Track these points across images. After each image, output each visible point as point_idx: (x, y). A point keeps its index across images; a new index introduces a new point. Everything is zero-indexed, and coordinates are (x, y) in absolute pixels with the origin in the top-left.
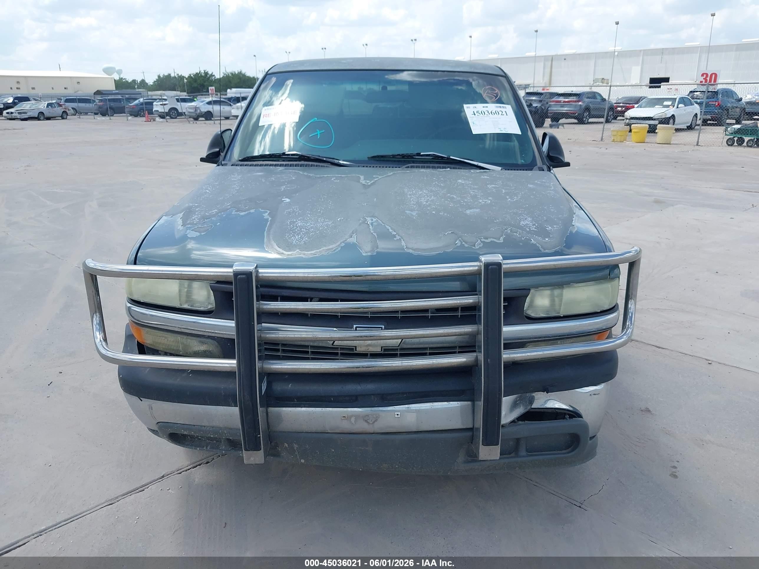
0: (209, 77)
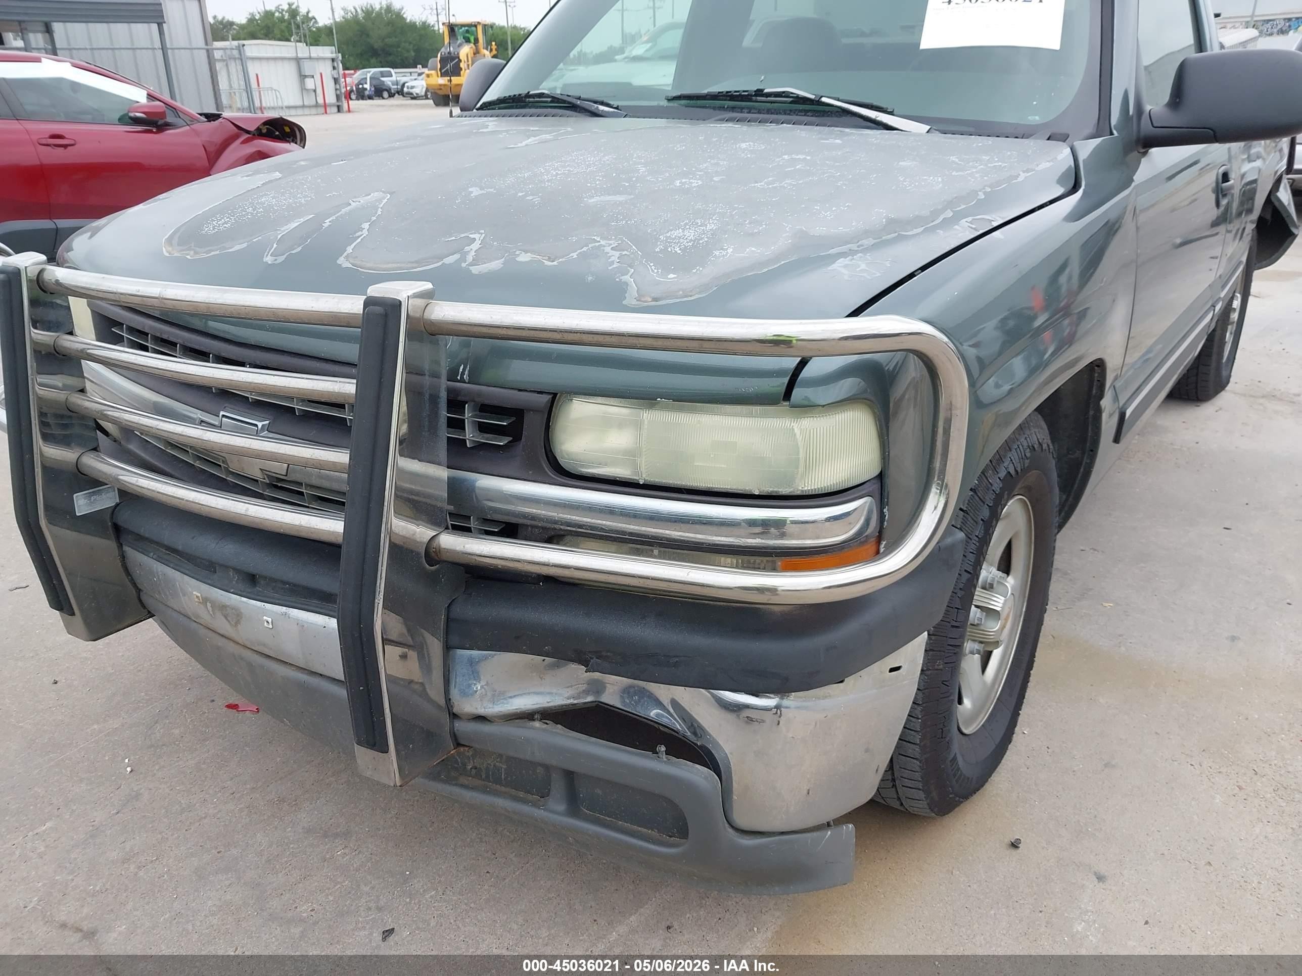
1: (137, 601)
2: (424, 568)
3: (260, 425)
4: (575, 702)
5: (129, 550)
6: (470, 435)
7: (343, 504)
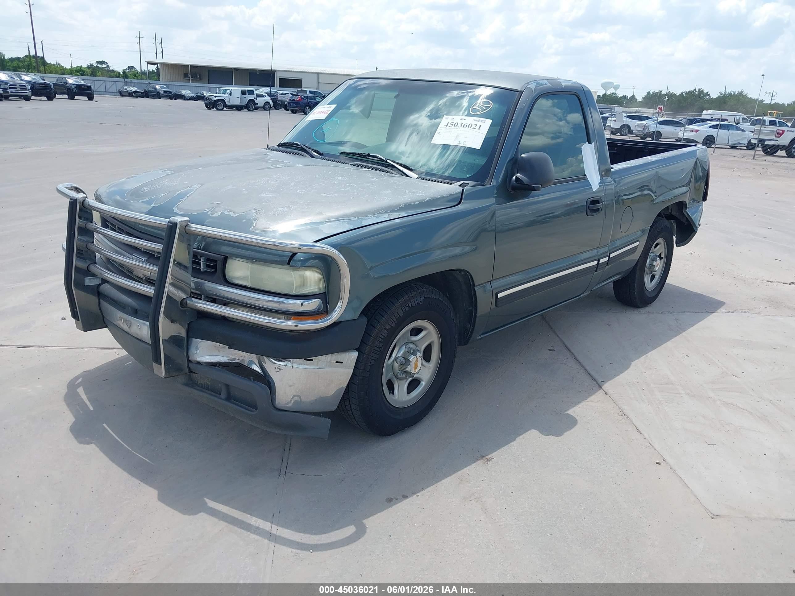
0: (704, 96)
1: (102, 320)
2: (180, 309)
3: (144, 259)
4: (231, 362)
5: (101, 301)
6: (202, 268)
7: (154, 284)
